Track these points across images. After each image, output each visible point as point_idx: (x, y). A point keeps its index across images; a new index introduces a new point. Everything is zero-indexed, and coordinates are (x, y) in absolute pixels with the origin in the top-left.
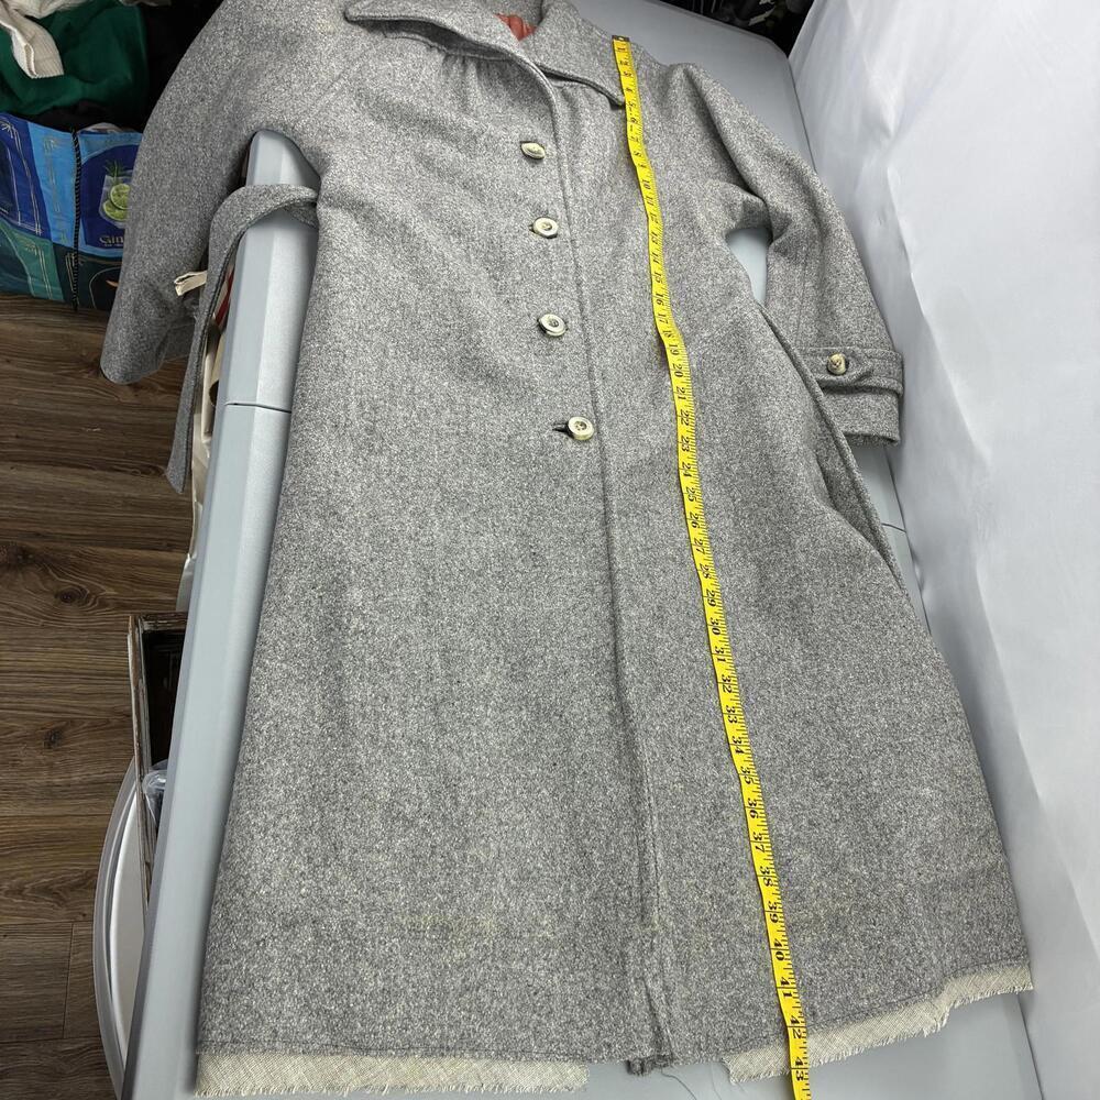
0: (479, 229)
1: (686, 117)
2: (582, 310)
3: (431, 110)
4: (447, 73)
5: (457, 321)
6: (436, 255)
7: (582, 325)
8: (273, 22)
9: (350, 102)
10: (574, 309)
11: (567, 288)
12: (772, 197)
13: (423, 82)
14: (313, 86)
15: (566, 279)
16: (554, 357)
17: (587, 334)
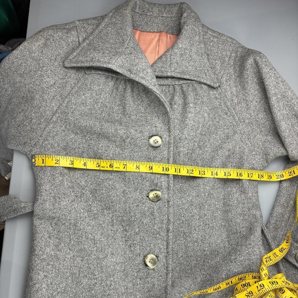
0: (119, 204)
1: (253, 89)
2: (167, 247)
3: (101, 129)
4: (117, 89)
5: (100, 275)
6: (91, 239)
7: (166, 257)
8: (23, 80)
9: (61, 126)
10: (163, 247)
11: (162, 234)
12: (292, 151)
13: (102, 103)
14: (42, 120)
15: (162, 228)
16: (149, 279)
17: (168, 264)
